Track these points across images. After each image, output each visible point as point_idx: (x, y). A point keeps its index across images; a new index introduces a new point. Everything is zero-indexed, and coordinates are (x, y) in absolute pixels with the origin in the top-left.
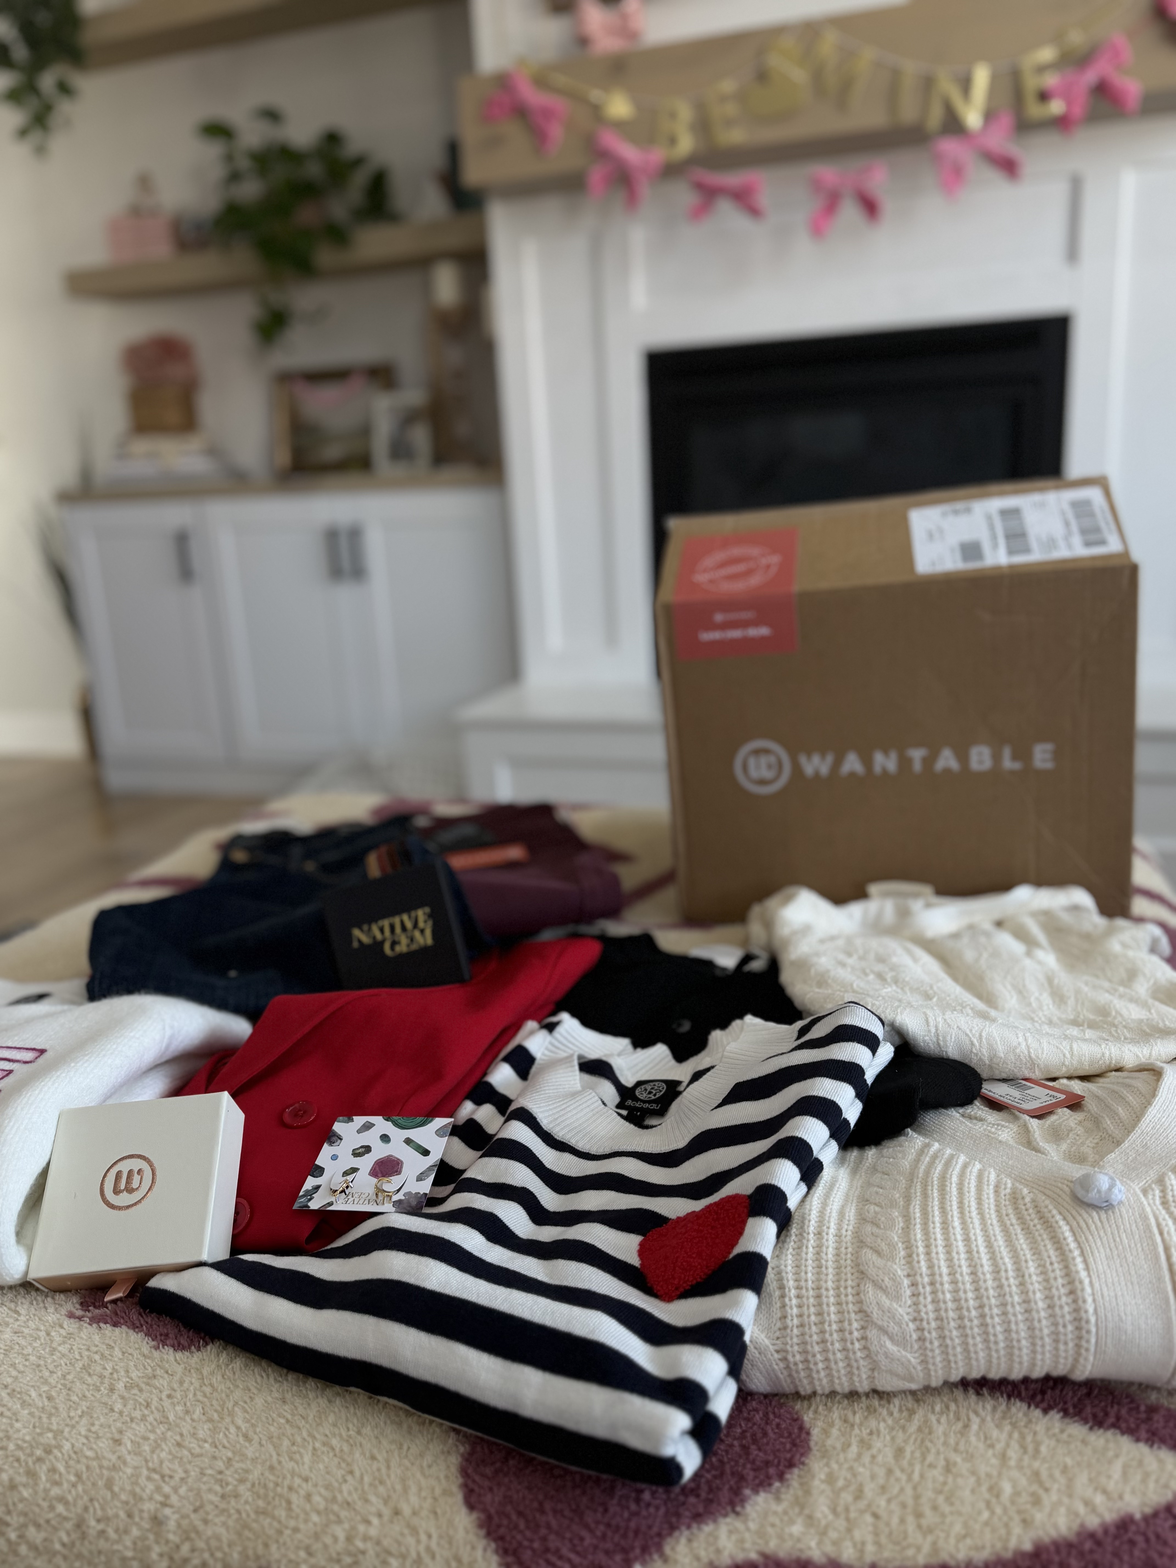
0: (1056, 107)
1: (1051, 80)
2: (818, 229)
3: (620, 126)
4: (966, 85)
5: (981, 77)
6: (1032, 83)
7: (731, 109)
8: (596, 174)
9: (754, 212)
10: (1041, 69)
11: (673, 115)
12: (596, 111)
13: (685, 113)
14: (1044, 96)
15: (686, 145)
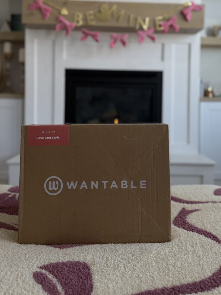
0: (162, 28)
1: (161, 23)
2: (111, 47)
3: (65, 16)
4: (144, 21)
5: (147, 20)
6: (158, 23)
7: (92, 17)
8: (58, 26)
9: (97, 41)
10: (160, 20)
11: (78, 16)
12: (59, 12)
13: (81, 16)
14: (160, 26)
15: (81, 23)
